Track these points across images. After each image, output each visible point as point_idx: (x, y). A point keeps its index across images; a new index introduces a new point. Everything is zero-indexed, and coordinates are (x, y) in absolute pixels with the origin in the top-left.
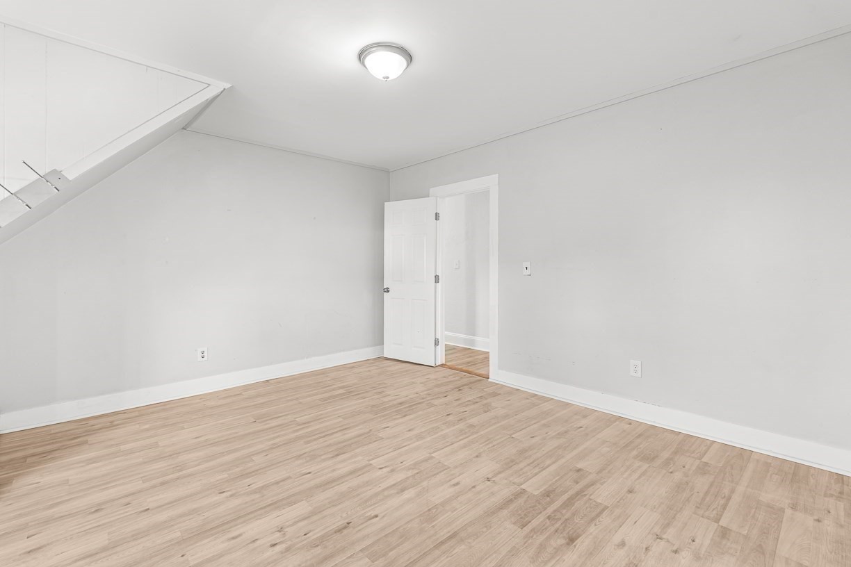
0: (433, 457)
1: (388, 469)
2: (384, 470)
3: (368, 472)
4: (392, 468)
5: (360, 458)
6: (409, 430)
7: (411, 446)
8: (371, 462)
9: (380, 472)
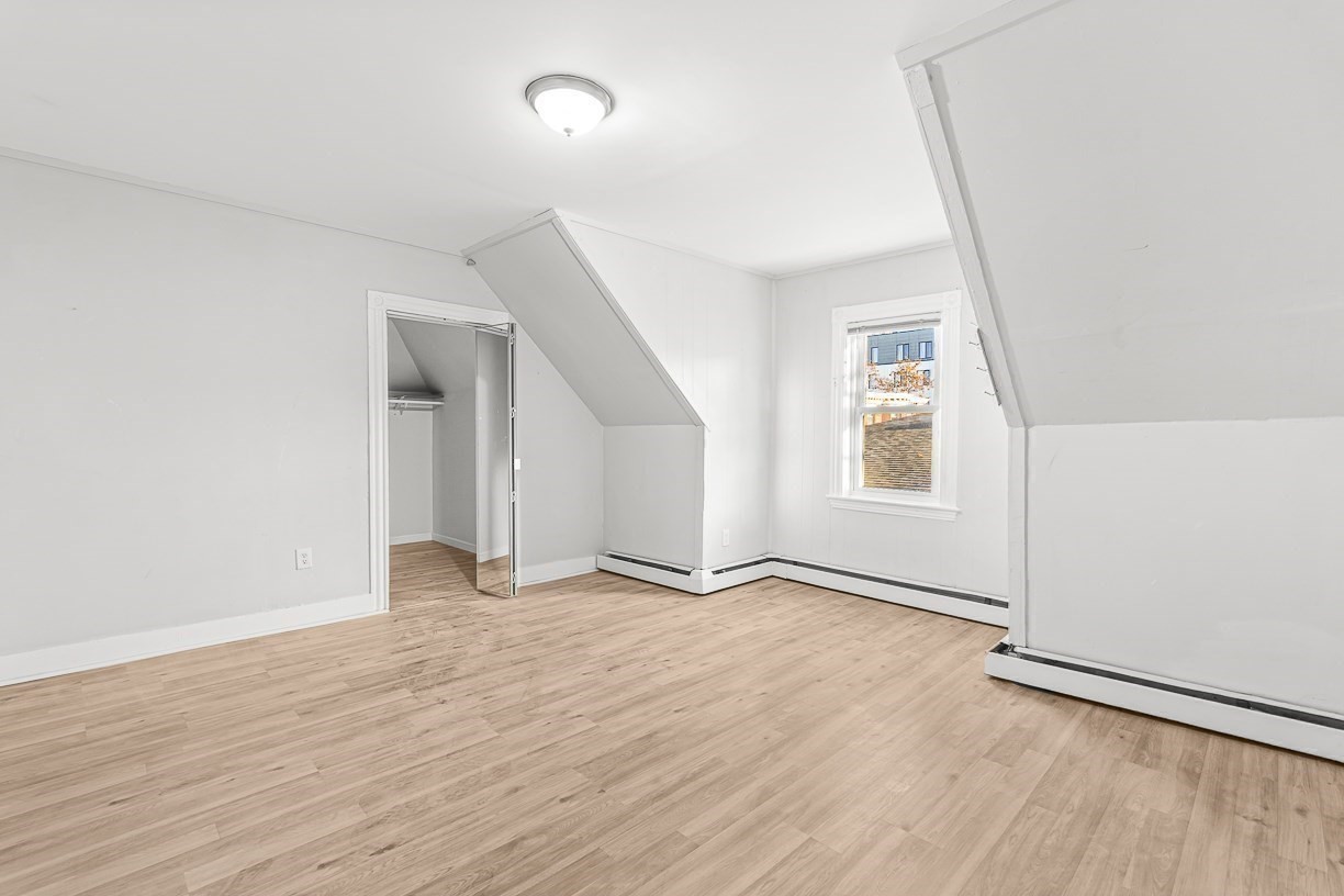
0: (497, 731)
1: (570, 715)
2: (575, 714)
3: (599, 712)
4: (564, 717)
5: (613, 731)
6: (516, 790)
7: (525, 751)
8: (595, 725)
9: (580, 712)
